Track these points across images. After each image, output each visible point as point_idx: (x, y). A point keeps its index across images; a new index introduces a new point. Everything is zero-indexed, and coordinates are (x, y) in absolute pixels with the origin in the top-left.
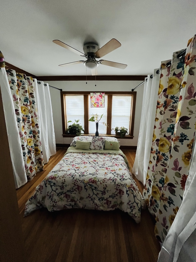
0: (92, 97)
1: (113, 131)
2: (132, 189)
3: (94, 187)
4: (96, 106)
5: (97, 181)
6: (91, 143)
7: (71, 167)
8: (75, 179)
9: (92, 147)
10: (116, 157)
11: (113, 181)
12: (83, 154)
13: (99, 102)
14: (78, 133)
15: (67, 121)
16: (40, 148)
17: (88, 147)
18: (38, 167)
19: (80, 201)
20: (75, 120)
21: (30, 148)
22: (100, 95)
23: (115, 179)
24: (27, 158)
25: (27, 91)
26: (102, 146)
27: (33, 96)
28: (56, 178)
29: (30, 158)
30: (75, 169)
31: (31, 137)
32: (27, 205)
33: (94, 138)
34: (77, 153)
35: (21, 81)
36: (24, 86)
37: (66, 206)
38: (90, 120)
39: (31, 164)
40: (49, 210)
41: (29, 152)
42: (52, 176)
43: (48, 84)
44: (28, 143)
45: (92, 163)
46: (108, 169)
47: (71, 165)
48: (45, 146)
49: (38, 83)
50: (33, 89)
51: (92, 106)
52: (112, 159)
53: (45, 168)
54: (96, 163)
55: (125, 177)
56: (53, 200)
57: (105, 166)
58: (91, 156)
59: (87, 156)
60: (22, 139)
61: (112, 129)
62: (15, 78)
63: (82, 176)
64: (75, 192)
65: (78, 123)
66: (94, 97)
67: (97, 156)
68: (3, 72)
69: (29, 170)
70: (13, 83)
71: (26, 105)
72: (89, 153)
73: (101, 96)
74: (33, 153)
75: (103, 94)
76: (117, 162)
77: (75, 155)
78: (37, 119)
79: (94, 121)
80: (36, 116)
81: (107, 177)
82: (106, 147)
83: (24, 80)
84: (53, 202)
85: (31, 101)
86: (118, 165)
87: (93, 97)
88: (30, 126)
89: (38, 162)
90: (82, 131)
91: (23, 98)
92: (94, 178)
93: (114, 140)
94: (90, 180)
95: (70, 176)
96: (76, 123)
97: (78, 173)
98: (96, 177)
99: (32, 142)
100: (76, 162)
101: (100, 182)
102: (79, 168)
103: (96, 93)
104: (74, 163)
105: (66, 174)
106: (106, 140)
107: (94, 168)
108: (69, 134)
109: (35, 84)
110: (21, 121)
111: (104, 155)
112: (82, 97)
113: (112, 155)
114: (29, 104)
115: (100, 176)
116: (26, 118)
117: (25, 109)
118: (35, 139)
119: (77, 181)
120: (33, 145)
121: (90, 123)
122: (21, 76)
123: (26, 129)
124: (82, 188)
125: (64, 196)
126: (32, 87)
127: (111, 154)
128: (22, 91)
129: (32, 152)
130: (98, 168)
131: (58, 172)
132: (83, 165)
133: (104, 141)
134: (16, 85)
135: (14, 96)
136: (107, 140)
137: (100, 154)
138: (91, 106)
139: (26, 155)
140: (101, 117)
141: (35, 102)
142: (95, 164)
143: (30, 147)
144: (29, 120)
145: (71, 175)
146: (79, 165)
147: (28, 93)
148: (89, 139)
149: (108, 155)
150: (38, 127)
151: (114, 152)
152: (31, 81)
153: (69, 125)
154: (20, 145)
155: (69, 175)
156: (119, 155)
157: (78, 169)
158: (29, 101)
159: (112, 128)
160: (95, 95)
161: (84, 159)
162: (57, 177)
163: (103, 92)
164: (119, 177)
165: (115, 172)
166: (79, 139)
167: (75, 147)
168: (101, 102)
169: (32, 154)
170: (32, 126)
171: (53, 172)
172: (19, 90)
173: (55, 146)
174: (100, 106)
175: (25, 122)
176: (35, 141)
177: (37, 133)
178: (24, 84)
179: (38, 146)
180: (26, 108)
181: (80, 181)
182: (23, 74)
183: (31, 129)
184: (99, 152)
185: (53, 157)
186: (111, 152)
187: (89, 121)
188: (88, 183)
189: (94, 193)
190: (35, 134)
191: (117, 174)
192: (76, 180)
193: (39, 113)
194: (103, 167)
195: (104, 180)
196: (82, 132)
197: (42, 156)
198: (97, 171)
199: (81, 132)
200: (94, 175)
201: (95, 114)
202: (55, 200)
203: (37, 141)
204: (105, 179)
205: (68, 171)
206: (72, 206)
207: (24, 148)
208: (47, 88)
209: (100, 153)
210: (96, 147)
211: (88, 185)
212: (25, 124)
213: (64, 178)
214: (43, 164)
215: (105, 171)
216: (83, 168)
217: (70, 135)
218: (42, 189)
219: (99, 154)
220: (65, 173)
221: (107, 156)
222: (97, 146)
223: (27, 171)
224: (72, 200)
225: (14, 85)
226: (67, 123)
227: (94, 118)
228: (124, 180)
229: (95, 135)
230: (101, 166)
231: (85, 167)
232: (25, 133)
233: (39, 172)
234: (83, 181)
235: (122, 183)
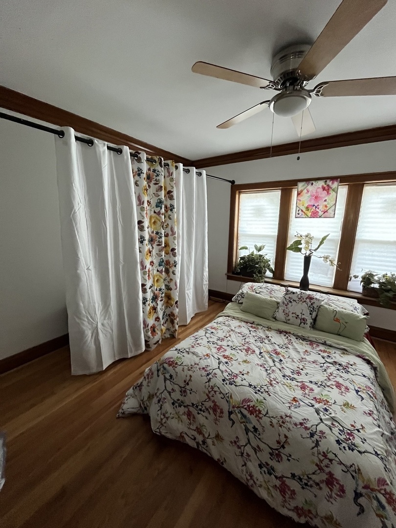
0: (302, 191)
1: (354, 281)
2: (383, 500)
3: (252, 426)
4: (309, 214)
5: (264, 412)
6: (278, 303)
7: (214, 350)
8: (211, 384)
9: (280, 315)
10: (344, 359)
11: (312, 435)
12: (254, 326)
13: (318, 205)
14: (256, 275)
15: (239, 248)
16: (176, 296)
17: (269, 313)
18: (168, 329)
19: (215, 440)
20: (256, 247)
21: (156, 292)
22: (325, 186)
23: (321, 432)
24: (148, 308)
25: (161, 187)
26: (307, 318)
27: (172, 196)
28: (176, 366)
29: (154, 309)
30: (220, 357)
31: (161, 272)
32: (126, 396)
33: (289, 292)
34: (241, 320)
35: (154, 171)
36: (158, 178)
37: (185, 436)
38: (290, 248)
39: (156, 320)
40: (152, 428)
41: (155, 298)
42: (172, 358)
43: (204, 172)
44: (154, 281)
45: (267, 356)
46: (307, 391)
47: (215, 345)
48: (186, 292)
49: (186, 172)
50: (173, 184)
51: (298, 214)
52: (330, 363)
53: (179, 334)
54: (277, 360)
55: (357, 441)
56: (163, 411)
57: (299, 378)
58: (270, 338)
59: (261, 333)
60: (144, 273)
61: (352, 275)
62: (145, 167)
63: (228, 383)
64: (206, 414)
65: (261, 253)
66: (308, 191)
67: (286, 341)
68: (125, 157)
69: (150, 332)
70: (139, 175)
71: (159, 213)
72: (269, 329)
73: (327, 189)
74: (161, 301)
75: (333, 183)
76: (343, 378)
77: (234, 324)
78: (174, 239)
79: (299, 250)
80: (173, 233)
81: (293, 414)
82: (319, 323)
83: (158, 168)
84: (161, 414)
85: (169, 206)
86: (343, 389)
87: (305, 191)
88: (161, 251)
89: (169, 320)
90: (268, 271)
91: (154, 202)
92: (257, 400)
93: (350, 307)
94: (245, 401)
95: (204, 373)
96: (256, 252)
97: (222, 372)
98: (264, 401)
99: (162, 280)
100: (230, 343)
101: (269, 419)
102: (231, 358)
103: (314, 182)
104: (224, 343)
105: (198, 364)
106: (322, 303)
107: (265, 373)
108: (238, 274)
109: (179, 174)
110: (146, 242)
111: (308, 343)
112: (276, 195)
113: (332, 351)
114: (163, 211)
115: (275, 403)
116: (156, 238)
117: (157, 220)
118: (169, 276)
119: (215, 392)
120: (163, 287)
121: (291, 255)
122: (155, 160)
123: (154, 257)
124: (222, 412)
125: (185, 412)
126: (172, 180)
127: (330, 346)
128: (153, 188)
129: (160, 299)
130: (278, 375)
131: (185, 354)
132: (242, 356)
133: (315, 305)
134: (144, 179)
135: (139, 199)
136: (327, 306)
137: (297, 337)
138: (297, 216)
139: (147, 303)
140: (321, 243)
141: (175, 207)
142: (274, 361)
143: (157, 290)
144: (160, 240)
145: (206, 371)
146: (233, 352)
147: (163, 192)
148: (278, 293)
149: (322, 348)
150: (174, 255)
151: (342, 345)
152: (172, 169)
153: (242, 256)
154: (138, 283)
155: (203, 368)
156: (359, 356)
157: (226, 360)
158: (163, 206)
159: (353, 273)
160: (310, 187)
161: (252, 340)
162: (179, 364)
163: (333, 179)
164: (336, 430)
165: (326, 410)
166: (254, 288)
167: (240, 305)
168: (326, 203)
169: (159, 302)
170: (164, 252)
171: (176, 349)
172: (149, 186)
173: (206, 293)
174: (320, 213)
175: (154, 243)
176: (168, 279)
177: (172, 266)
178: (158, 175)
179: (171, 289)
180: (157, 218)
181: (221, 393)
182: (158, 157)
183: (162, 257)
184: (295, 333)
185: (201, 315)
186: (332, 340)
187: (287, 250)
188: (238, 407)
189: (249, 442)
190: (168, 267)
191: (333, 419)
192: (212, 388)
193: (181, 229)
194: (293, 379)
195: (283, 420)
196: (269, 274)
197: (177, 310)
198: (271, 385)
199: (265, 273)
200: (259, 391)
201: (304, 234)
202: (167, 413)
203: (171, 280)
204: (287, 419)
205: (203, 358)
206: (198, 444)
207: (146, 289)
208: (202, 179)
209: (300, 334)
210: (290, 317)
211: (237, 411)
212: (153, 248)
213: (190, 373)
214: (177, 327)
215: (293, 394)
216: (239, 364)
217: (241, 276)
218: (151, 378)
219: (293, 339)
220: (197, 360)
221: (318, 349)
222: (294, 315)
223: (147, 331)
224: (199, 431)
225: (140, 178)
226: (238, 251)
227: (301, 244)
228: (353, 450)
229: (298, 285)
230: (288, 373)
231: (245, 361)
232: (152, 263)
233: (168, 338)
234: (228, 397)
235: (341, 456)
